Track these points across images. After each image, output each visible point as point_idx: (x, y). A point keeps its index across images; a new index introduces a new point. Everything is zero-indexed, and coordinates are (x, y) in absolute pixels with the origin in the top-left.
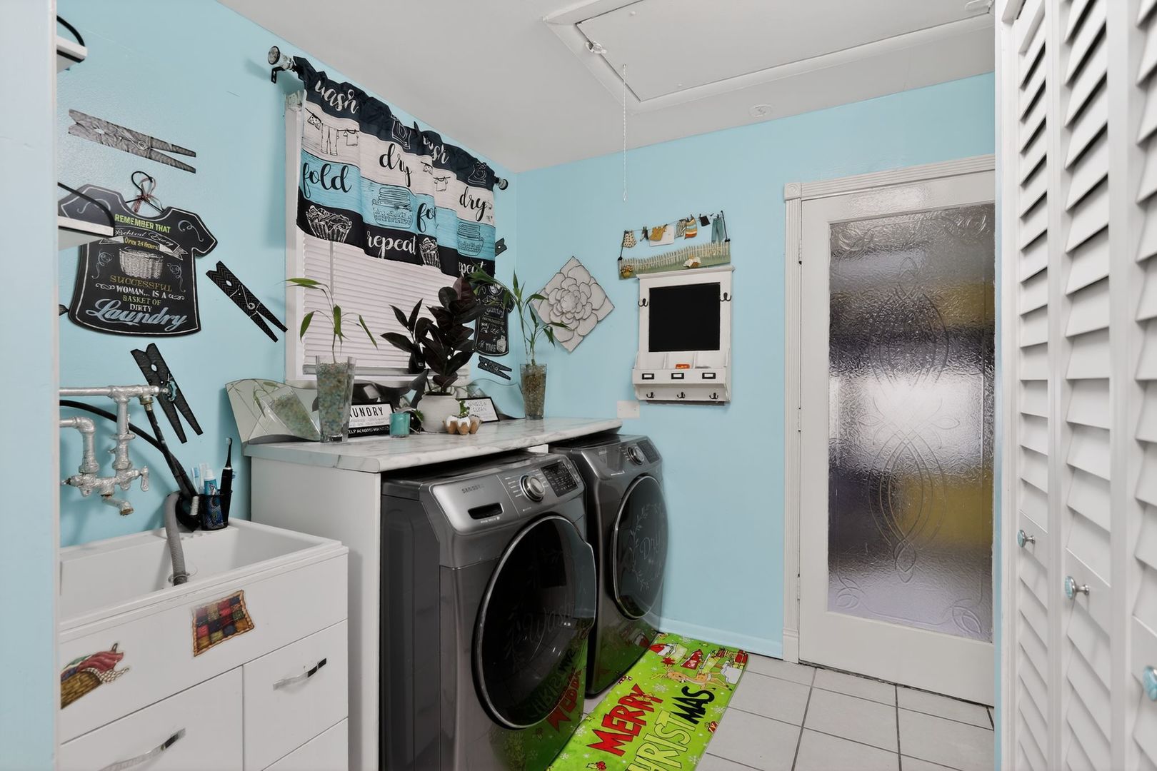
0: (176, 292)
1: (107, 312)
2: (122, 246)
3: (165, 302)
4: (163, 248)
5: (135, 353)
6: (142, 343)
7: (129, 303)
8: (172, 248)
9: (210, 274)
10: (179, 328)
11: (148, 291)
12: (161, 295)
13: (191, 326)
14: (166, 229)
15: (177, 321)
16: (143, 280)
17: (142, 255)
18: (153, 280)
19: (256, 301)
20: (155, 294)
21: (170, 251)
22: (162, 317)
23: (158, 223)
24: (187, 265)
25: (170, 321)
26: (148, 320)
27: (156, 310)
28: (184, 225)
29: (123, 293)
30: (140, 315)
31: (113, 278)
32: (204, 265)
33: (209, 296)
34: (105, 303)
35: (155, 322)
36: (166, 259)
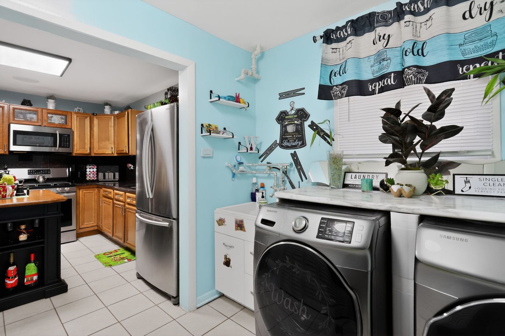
0: (299, 134)
1: (285, 144)
2: (287, 125)
3: (297, 138)
4: (296, 122)
5: (291, 154)
6: (292, 151)
7: (289, 140)
8: (298, 121)
9: (309, 126)
10: (301, 145)
11: (293, 136)
12: (296, 136)
13: (304, 144)
14: (296, 116)
15: (300, 143)
16: (292, 133)
17: (291, 126)
18: (294, 132)
19: (324, 131)
20: (294, 136)
21: (297, 122)
22: (296, 143)
23: (294, 115)
24: (302, 125)
25: (298, 143)
26: (294, 144)
27: (295, 141)
28: (300, 113)
29: (288, 138)
30: (292, 143)
31: (286, 134)
32: (307, 123)
33: (309, 133)
34: (285, 141)
35: (295, 144)
36: (297, 125)
